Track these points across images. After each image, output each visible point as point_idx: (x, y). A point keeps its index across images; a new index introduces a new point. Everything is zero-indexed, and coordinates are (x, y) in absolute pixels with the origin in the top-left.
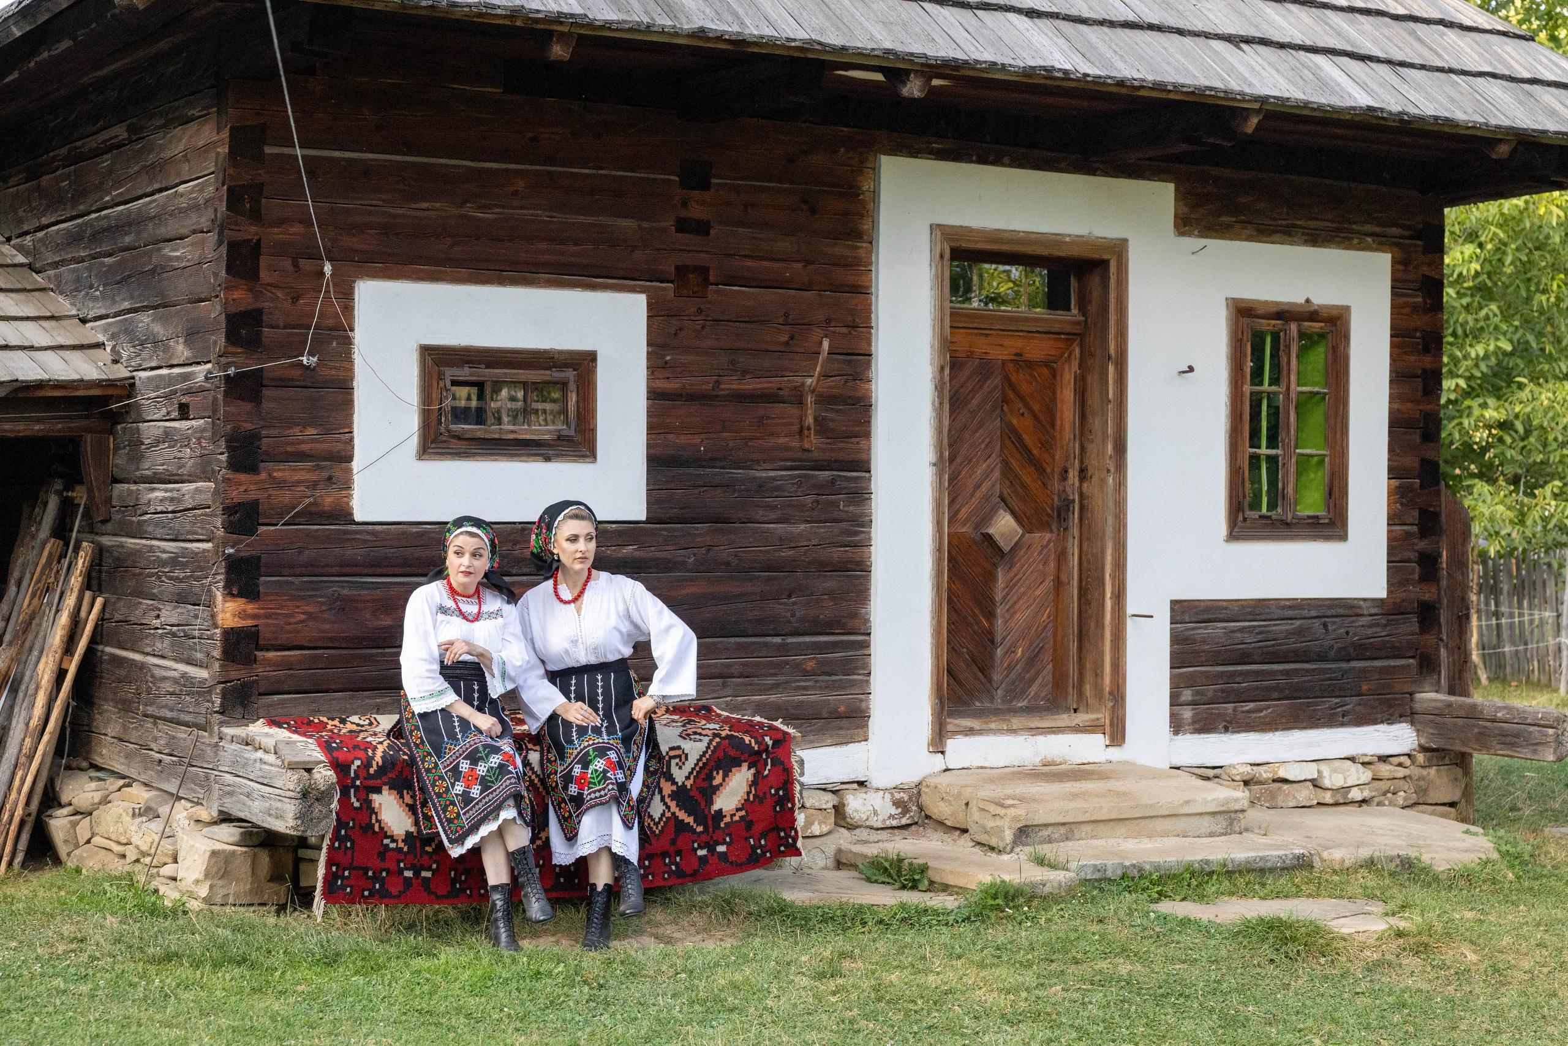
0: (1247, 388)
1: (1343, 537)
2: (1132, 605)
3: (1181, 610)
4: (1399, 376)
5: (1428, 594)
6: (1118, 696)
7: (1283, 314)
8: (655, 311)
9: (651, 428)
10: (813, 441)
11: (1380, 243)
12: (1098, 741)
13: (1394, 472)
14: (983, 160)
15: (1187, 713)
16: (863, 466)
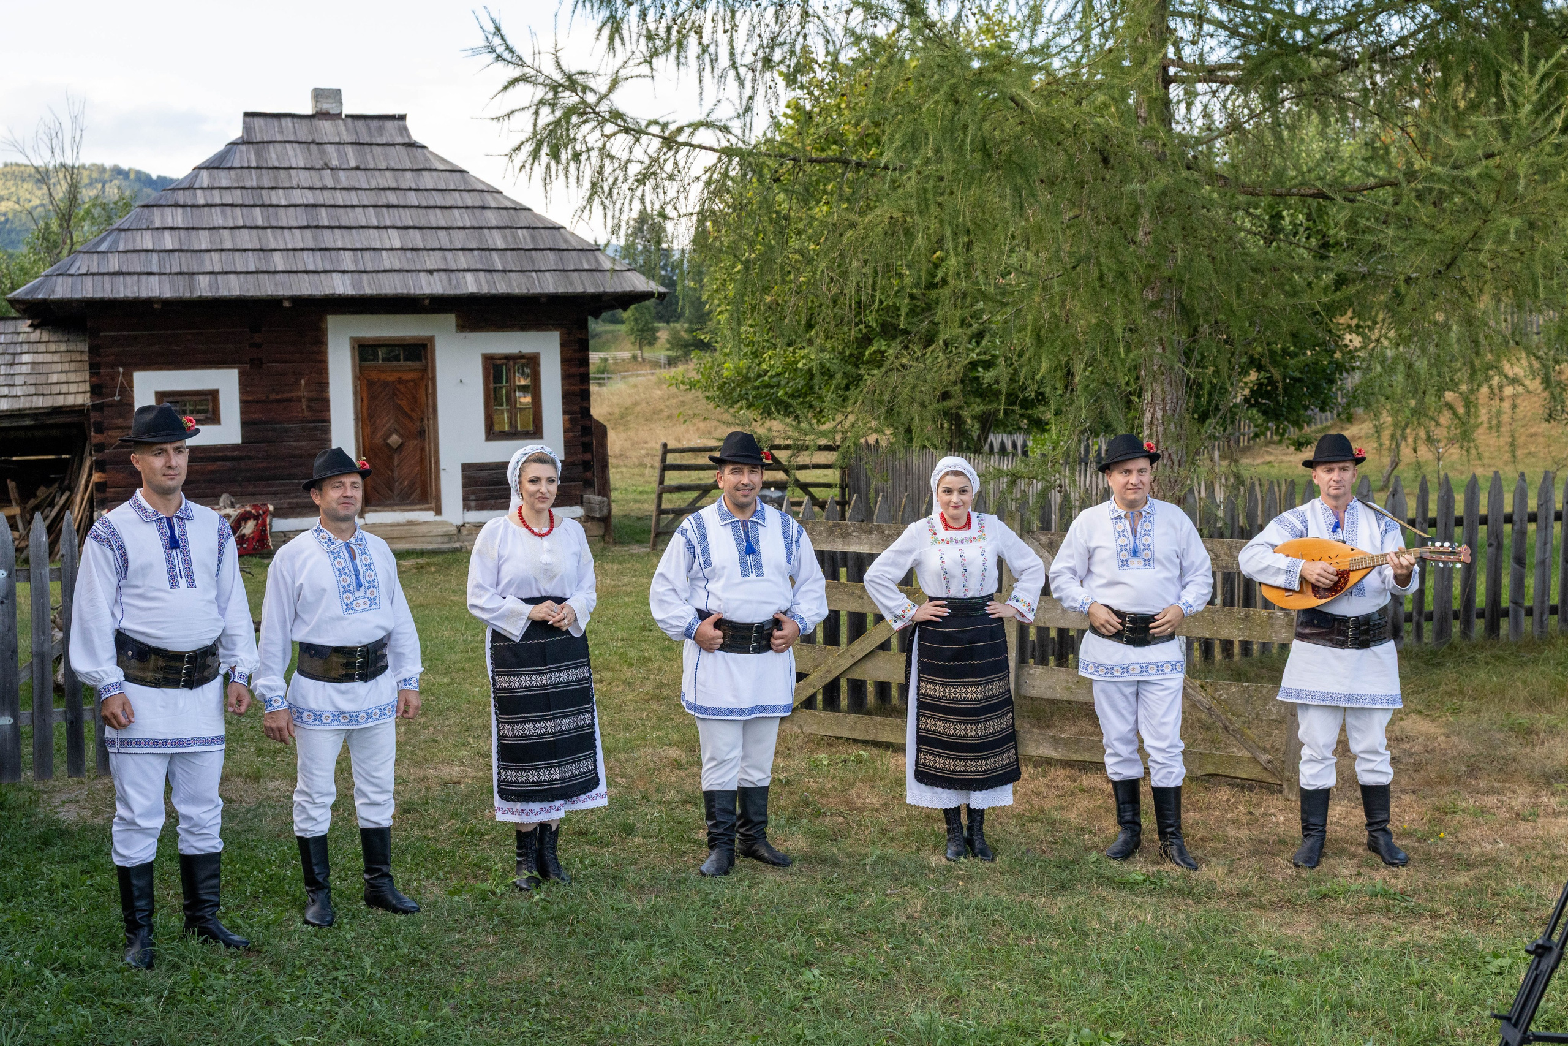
0: (492, 386)
1: (541, 438)
2: (442, 466)
3: (466, 467)
4: (566, 377)
5: (588, 457)
6: (438, 498)
7: (508, 358)
8: (242, 375)
9: (242, 413)
10: (306, 414)
11: (555, 327)
12: (432, 513)
13: (565, 412)
14: (372, 313)
15: (473, 504)
16: (328, 421)
